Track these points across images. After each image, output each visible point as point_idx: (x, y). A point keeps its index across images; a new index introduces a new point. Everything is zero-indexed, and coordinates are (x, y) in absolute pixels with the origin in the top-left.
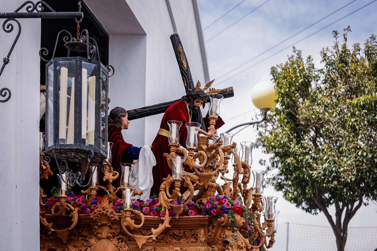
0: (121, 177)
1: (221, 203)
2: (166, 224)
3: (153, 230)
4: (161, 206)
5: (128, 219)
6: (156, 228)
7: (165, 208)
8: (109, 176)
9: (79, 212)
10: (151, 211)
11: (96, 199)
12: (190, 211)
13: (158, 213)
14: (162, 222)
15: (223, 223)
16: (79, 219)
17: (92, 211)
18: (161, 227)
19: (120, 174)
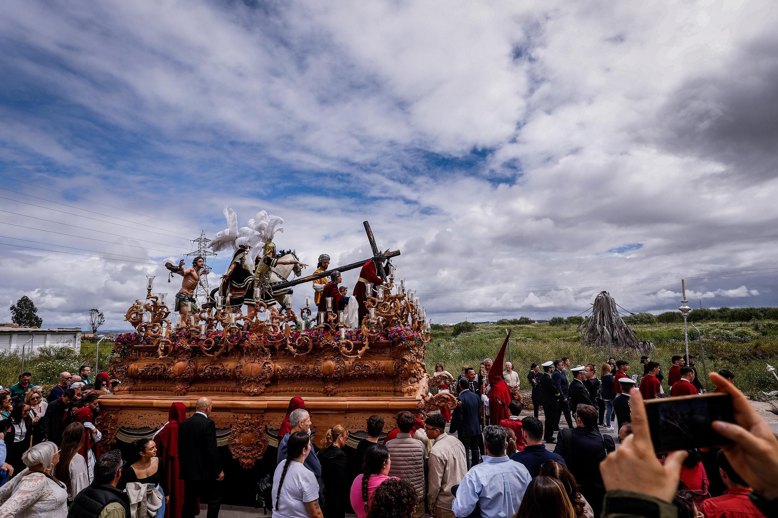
0: (338, 318)
1: (400, 334)
2: (367, 347)
3: (359, 352)
4: (363, 335)
5: (344, 348)
6: (361, 349)
7: (365, 336)
8: (331, 318)
9: (313, 342)
10: (357, 338)
11: (323, 333)
12: (381, 338)
13: (361, 339)
14: (364, 345)
15: (401, 347)
16: (313, 345)
17: (321, 341)
18: (364, 349)
19: (338, 316)
